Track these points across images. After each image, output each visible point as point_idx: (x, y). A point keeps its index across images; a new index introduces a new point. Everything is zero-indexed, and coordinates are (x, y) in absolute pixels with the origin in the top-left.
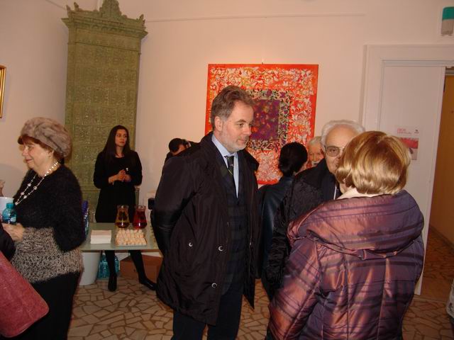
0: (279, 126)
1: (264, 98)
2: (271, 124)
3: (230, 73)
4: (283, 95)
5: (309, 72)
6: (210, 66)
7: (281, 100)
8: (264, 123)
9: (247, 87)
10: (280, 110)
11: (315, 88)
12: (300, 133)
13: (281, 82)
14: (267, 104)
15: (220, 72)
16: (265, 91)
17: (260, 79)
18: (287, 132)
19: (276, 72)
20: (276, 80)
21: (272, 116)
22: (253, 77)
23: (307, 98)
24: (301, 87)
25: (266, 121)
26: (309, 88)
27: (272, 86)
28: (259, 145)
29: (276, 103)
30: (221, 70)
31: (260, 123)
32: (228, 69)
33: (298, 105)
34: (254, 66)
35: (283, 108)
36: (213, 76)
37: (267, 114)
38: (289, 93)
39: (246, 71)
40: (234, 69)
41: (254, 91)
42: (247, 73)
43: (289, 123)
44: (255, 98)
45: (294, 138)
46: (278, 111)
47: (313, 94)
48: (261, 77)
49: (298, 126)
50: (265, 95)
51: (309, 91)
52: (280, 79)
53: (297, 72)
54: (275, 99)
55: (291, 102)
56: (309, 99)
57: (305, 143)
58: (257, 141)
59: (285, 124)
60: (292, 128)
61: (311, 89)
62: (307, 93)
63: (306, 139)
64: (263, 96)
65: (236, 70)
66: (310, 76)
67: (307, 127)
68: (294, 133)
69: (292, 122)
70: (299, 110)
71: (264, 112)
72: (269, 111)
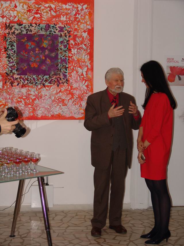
0: (60, 60)
1: (43, 33)
2: (51, 59)
3: (4, 6)
4: (62, 29)
5: (86, 6)
7: (59, 34)
8: (44, 58)
9: (24, 21)
10: (60, 45)
11: (92, 22)
12: (80, 67)
13: (58, 16)
14: (45, 39)
16: (43, 25)
17: (37, 13)
18: (67, 66)
19: (53, 6)
20: (54, 14)
21: (51, 51)
22: (29, 11)
23: (85, 32)
24: (79, 21)
25: (46, 57)
26: (86, 22)
27: (49, 20)
28: (40, 80)
29: (55, 38)
33: (77, 39)
35: (62, 42)
37: (46, 49)
38: (67, 28)
39: (22, 4)
40: (9, 2)
41: (31, 25)
42: (23, 6)
43: (69, 57)
44: (33, 33)
45: (75, 72)
46: (58, 45)
47: (90, 28)
48: (38, 10)
49: (78, 60)
50: (43, 30)
51: (87, 25)
52: (58, 13)
53: (73, 6)
54: (54, 33)
55: (69, 36)
56: (87, 33)
57: (85, 76)
58: (38, 77)
59: (65, 58)
60: (72, 62)
61: (88, 23)
62: (84, 27)
63: (86, 72)
64: (42, 30)
65: (11, 3)
66: (86, 11)
67: (86, 60)
68: (74, 67)
69: (72, 56)
70: (78, 44)
71: (43, 47)
72: (49, 46)
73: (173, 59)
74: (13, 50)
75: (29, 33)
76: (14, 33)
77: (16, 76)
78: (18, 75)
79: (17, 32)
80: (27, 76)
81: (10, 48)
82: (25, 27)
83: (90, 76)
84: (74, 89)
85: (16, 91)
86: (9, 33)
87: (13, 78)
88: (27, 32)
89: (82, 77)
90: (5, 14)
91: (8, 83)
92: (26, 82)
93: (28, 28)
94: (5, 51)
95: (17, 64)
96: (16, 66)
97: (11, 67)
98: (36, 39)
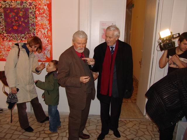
0: (30, 25)
1: (19, 6)
2: (25, 23)
4: (31, 4)
7: (29, 7)
8: (21, 23)
10: (30, 15)
12: (43, 28)
14: (21, 11)
16: (19, 2)
18: (35, 28)
21: (25, 18)
23: (45, 5)
25: (22, 22)
28: (19, 37)
29: (27, 10)
31: (18, 23)
33: (41, 10)
35: (31, 13)
38: (34, 3)
41: (11, 2)
43: (36, 22)
44: (13, 7)
45: (40, 32)
46: (29, 15)
47: (49, 3)
49: (41, 24)
50: (19, 4)
51: (47, 1)
54: (26, 7)
55: (36, 9)
56: (47, 6)
57: (46, 34)
58: (18, 35)
59: (34, 23)
60: (38, 25)
62: (45, 2)
63: (47, 32)
64: (18, 5)
67: (47, 24)
68: (39, 29)
69: (38, 22)
70: (41, 14)
71: (20, 16)
72: (23, 15)
74: (2, 18)
75: (10, 7)
76: (1, 7)
77: (5, 35)
78: (6, 34)
79: (3, 6)
80: (11, 35)
82: (8, 3)
83: (50, 35)
85: (6, 44)
87: (4, 36)
88: (9, 6)
89: (45, 35)
91: (1, 39)
92: (11, 38)
93: (9, 4)
95: (5, 27)
96: (4, 28)
97: (2, 29)
98: (15, 11)
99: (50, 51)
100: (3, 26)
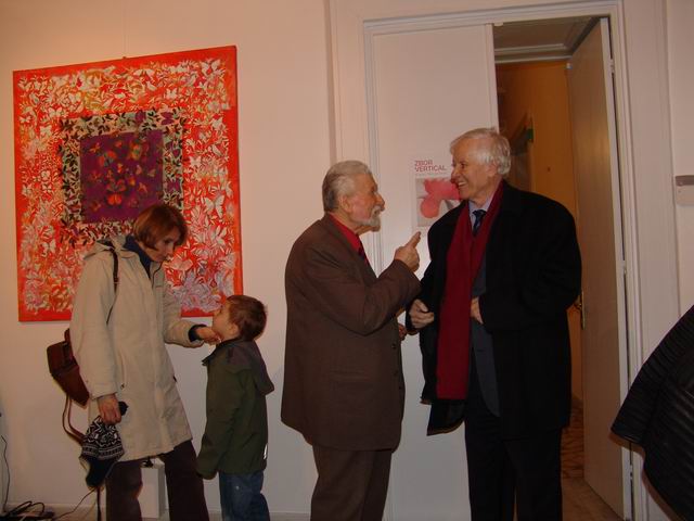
0: (165, 185)
1: (130, 129)
2: (148, 182)
3: (58, 85)
4: (168, 118)
5: (217, 63)
6: (17, 76)
7: (163, 128)
8: (133, 183)
9: (95, 111)
10: (165, 152)
11: (233, 94)
12: (209, 195)
13: (161, 92)
14: (137, 142)
15: (37, 84)
16: (131, 115)
17: (119, 91)
18: (181, 196)
19: (150, 72)
20: (152, 88)
21: (148, 166)
22: (104, 88)
23: (217, 117)
24: (204, 97)
25: (137, 178)
26: (219, 97)
27: (144, 102)
29: (154, 137)
30: (40, 81)
31: (126, 184)
32: (55, 79)
33: (201, 135)
34: (105, 64)
35: (170, 145)
36: (24, 96)
37: (137, 162)
38: (180, 113)
39: (90, 78)
40: (66, 77)
41: (108, 117)
42: (92, 82)
43: (185, 175)
44: (112, 131)
45: (198, 208)
46: (161, 153)
47: (228, 108)
48: (120, 85)
49: (203, 181)
50: (131, 123)
51: (221, 102)
52: (160, 85)
53: (192, 67)
54: (152, 128)
55: (185, 131)
56: (221, 119)
57: (220, 215)
58: (122, 224)
59: (177, 179)
60: (191, 186)
61: (223, 98)
62: (215, 107)
63: (223, 206)
64: (128, 124)
65: (70, 78)
66: (219, 72)
67: (222, 180)
68: (196, 196)
69: (191, 174)
70: (204, 146)
71: (132, 159)
72: (143, 156)
73: (430, 162)
74: (75, 173)
75: (103, 133)
76: (76, 136)
77: (81, 226)
78: (84, 222)
79: (81, 134)
80: (101, 224)
81: (69, 168)
82: (96, 123)
83: (232, 215)
84: (197, 246)
86: (66, 139)
87: (76, 230)
88: (100, 132)
89: (215, 217)
90: (59, 101)
91: (66, 242)
92: (100, 236)
93: (101, 124)
94: (60, 175)
95: (83, 199)
96: (79, 204)
97: (70, 207)
98: (118, 144)
99: (236, 274)
100: (74, 197)
